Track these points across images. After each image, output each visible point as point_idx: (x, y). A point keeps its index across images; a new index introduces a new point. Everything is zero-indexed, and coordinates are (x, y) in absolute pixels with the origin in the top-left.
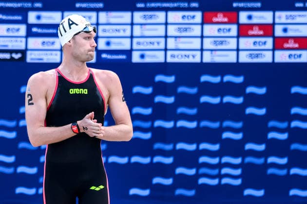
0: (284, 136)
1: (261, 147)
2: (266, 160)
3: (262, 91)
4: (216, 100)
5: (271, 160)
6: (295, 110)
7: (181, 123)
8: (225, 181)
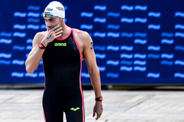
0: (171, 42)
1: (157, 49)
2: (160, 56)
3: (158, 15)
4: (130, 21)
5: (164, 56)
6: (178, 26)
7: (110, 34)
8: (136, 68)
